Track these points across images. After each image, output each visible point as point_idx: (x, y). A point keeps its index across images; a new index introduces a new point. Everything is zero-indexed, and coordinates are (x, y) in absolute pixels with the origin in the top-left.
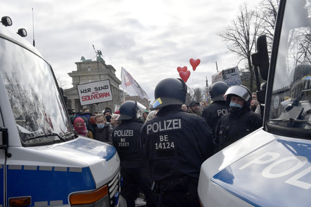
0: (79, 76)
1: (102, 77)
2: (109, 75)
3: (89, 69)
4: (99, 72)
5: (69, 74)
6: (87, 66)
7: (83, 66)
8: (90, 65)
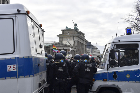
0: (63, 37)
1: (74, 38)
2: (78, 37)
3: (68, 34)
4: (73, 35)
5: (58, 36)
6: (67, 32)
7: (65, 32)
8: (69, 31)
